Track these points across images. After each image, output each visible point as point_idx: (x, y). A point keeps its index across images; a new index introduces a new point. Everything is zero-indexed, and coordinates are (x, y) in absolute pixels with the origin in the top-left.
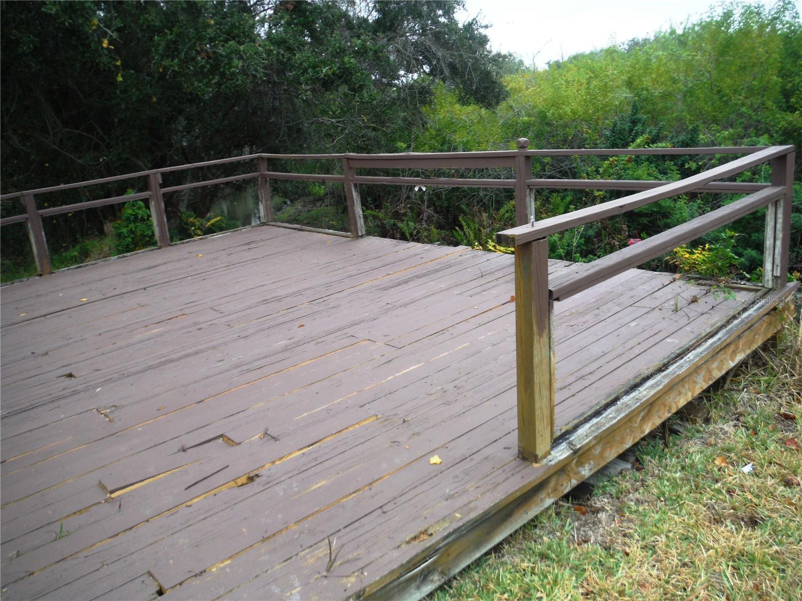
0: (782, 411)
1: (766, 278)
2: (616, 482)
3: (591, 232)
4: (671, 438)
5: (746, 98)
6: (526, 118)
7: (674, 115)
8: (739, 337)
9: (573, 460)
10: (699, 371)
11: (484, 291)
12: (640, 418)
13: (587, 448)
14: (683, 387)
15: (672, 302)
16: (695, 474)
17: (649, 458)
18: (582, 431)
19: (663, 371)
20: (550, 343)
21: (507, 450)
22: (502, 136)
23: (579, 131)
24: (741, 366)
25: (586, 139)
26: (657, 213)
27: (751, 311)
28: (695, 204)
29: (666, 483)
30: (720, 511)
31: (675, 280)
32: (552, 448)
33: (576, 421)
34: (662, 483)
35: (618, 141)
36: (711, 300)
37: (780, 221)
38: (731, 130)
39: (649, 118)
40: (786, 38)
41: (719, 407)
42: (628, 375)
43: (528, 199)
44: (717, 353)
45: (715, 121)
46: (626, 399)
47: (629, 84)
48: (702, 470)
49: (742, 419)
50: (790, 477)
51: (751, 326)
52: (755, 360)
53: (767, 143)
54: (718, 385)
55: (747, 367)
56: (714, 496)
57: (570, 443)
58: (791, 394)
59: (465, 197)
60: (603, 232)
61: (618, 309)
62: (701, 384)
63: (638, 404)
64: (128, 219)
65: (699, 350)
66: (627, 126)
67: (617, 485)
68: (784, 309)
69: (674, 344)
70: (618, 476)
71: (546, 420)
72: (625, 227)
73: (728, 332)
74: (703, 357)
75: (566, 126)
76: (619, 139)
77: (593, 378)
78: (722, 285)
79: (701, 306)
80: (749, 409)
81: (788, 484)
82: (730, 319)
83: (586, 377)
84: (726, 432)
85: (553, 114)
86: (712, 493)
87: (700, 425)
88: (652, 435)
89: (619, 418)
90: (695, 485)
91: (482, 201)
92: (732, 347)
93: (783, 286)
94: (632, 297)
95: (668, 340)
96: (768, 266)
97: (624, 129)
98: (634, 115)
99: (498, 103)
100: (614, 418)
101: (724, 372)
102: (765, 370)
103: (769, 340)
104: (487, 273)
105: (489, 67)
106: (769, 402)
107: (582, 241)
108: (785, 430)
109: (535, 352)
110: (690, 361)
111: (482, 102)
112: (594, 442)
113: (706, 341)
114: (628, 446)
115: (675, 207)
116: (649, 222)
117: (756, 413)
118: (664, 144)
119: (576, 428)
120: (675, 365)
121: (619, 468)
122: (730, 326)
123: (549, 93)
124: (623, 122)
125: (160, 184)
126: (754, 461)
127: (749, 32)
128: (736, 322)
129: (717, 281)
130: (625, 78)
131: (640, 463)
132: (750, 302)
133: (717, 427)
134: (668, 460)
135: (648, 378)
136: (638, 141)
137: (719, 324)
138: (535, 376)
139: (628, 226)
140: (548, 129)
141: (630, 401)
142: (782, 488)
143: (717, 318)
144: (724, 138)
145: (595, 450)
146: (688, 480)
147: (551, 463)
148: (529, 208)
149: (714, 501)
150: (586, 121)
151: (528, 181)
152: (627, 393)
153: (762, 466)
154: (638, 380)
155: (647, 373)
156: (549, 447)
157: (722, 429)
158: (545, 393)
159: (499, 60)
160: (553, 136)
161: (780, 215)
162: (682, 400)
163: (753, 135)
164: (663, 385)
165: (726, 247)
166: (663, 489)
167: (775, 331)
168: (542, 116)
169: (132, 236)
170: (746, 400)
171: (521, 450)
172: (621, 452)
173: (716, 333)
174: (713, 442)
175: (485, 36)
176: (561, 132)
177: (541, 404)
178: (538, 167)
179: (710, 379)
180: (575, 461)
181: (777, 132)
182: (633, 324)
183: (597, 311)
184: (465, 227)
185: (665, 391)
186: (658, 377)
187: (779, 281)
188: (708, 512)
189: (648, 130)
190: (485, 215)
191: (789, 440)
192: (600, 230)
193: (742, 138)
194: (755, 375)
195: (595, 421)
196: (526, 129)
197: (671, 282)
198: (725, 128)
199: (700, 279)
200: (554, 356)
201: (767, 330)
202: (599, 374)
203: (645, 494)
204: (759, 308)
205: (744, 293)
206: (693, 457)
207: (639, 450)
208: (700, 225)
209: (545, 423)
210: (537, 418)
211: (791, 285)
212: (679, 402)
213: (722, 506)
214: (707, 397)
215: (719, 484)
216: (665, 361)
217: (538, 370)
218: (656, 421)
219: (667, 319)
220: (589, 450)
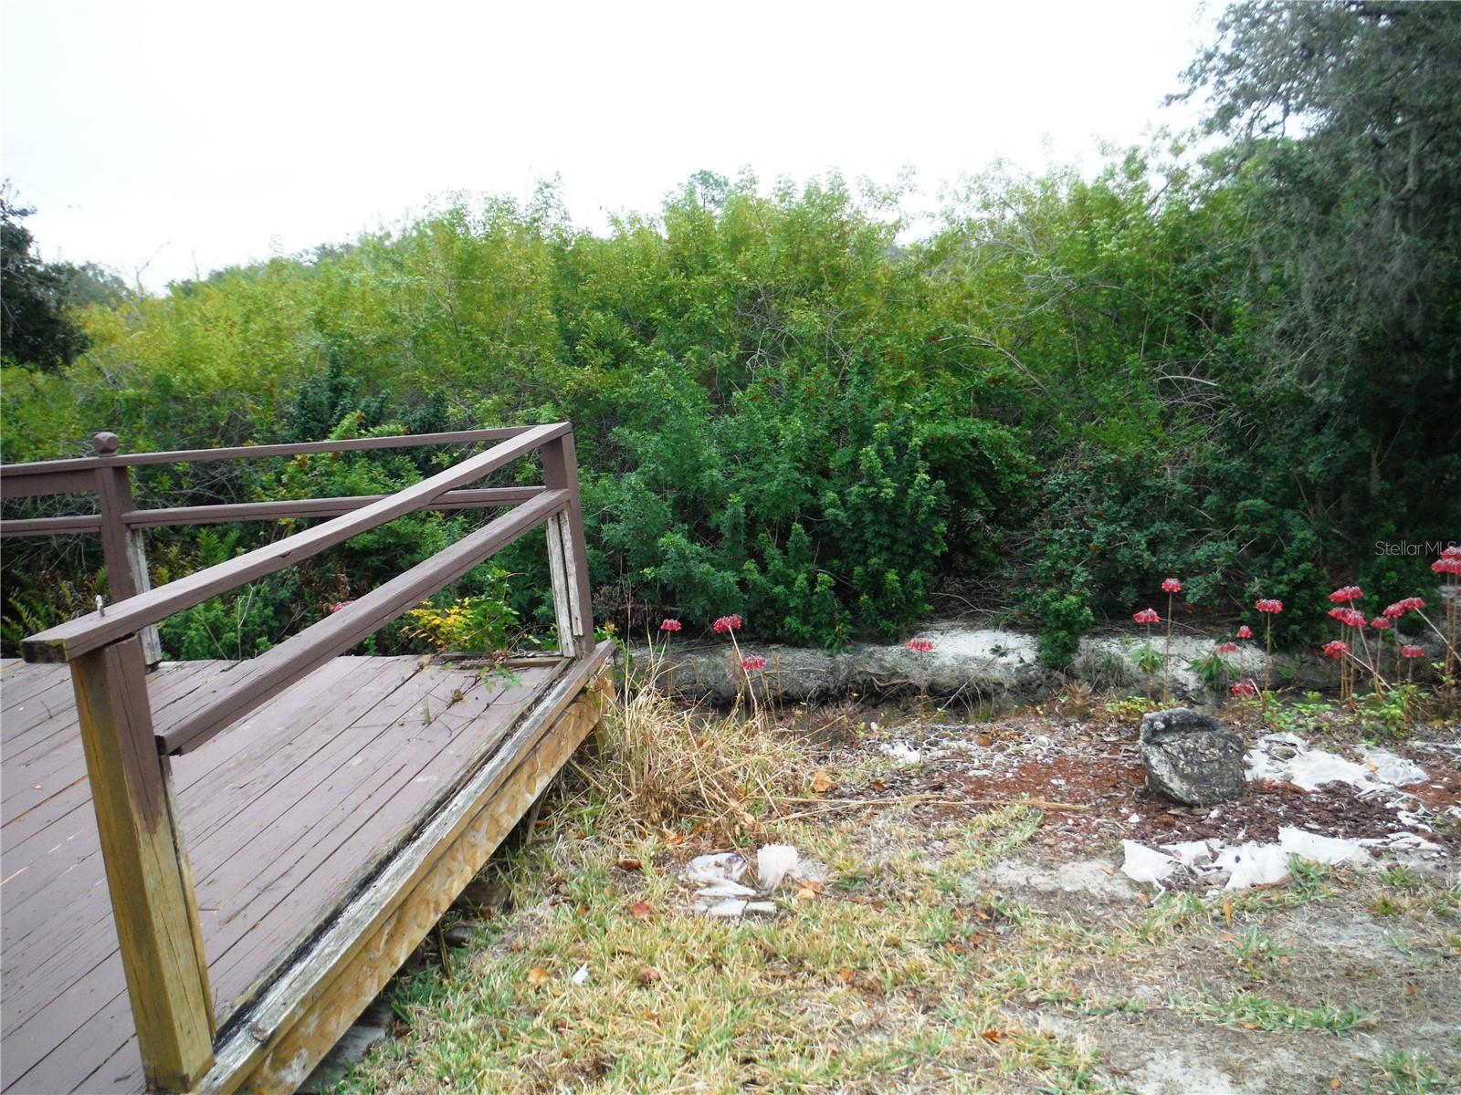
0: (622, 859)
1: (564, 642)
2: (360, 1074)
3: (284, 594)
4: (451, 957)
5: (511, 345)
6: (131, 392)
7: (402, 376)
8: (534, 749)
9: (264, 1060)
10: (477, 825)
11: (56, 748)
12: (385, 937)
13: (289, 1027)
14: (454, 859)
15: (420, 709)
16: (498, 1013)
17: (417, 1006)
18: (273, 997)
19: (415, 839)
20: (175, 842)
21: (121, 1084)
22: (85, 425)
23: (237, 410)
24: (550, 797)
25: (252, 425)
26: (397, 545)
27: (547, 702)
28: (456, 525)
29: (451, 1045)
30: (546, 1069)
31: (422, 667)
32: (216, 1052)
33: (260, 981)
34: (443, 1049)
35: (313, 424)
36: (482, 692)
37: (568, 545)
38: (496, 397)
39: (361, 381)
40: (558, 251)
41: (523, 878)
42: (353, 862)
43: (130, 551)
44: (504, 785)
45: (470, 383)
46: (353, 909)
47: (319, 323)
48: (510, 1001)
49: (562, 888)
50: (644, 971)
51: (551, 727)
52: (569, 782)
53: (552, 416)
54: (515, 839)
55: (559, 797)
56: (533, 1043)
57: (254, 1029)
58: (630, 827)
59: (19, 552)
60: (306, 590)
61: (329, 738)
62: (485, 846)
63: (376, 914)
65: (472, 787)
66: (325, 397)
67: (363, 1080)
68: (597, 688)
69: (429, 785)
70: (363, 1061)
71: (194, 998)
72: (343, 577)
73: (515, 745)
74: (480, 798)
75: (212, 401)
76: (314, 419)
77: (288, 884)
78: (497, 664)
79: (470, 706)
80: (572, 869)
81: (644, 982)
82: (517, 722)
83: (275, 885)
84: (541, 920)
85: (184, 381)
86: (529, 1038)
87: (498, 918)
88: (416, 960)
89: (342, 952)
90: (501, 1033)
91: (57, 557)
92: (526, 770)
93: (591, 650)
94: (350, 711)
95: (419, 779)
96: (563, 621)
97: (321, 403)
98: (335, 377)
99: (67, 362)
100: (334, 953)
101: (520, 815)
102: (586, 795)
103: (583, 743)
104: (60, 708)
105: (39, 292)
106: (600, 849)
107: (269, 611)
108: (630, 890)
109: (146, 867)
110: (458, 811)
111: (35, 360)
112: (301, 1012)
113: (480, 768)
114: (369, 999)
115: (422, 532)
116: (384, 563)
117: (584, 873)
118: (392, 427)
119: (262, 993)
120: (435, 824)
121: (363, 1044)
122: (518, 734)
123: (171, 340)
124: (316, 390)
126: (589, 958)
127: (503, 240)
128: (526, 725)
129: (490, 656)
130: (309, 312)
131: (402, 1022)
132: (544, 686)
133: (525, 914)
134: (451, 1001)
135: (389, 859)
136: (345, 422)
137: (500, 734)
138: (153, 917)
139: (348, 575)
140: (180, 408)
141: (361, 912)
142: (635, 993)
143: (497, 723)
144: (487, 410)
145: (308, 1026)
146: (488, 1027)
147: (217, 1083)
148: (135, 568)
149: (534, 1052)
150: (251, 391)
151: (126, 515)
152: (354, 897)
153: (602, 965)
154: (371, 868)
155: (386, 850)
156: (210, 1050)
157: (532, 916)
158: (182, 943)
159: (62, 277)
160: (191, 421)
161: (567, 536)
162: (456, 884)
163: (530, 403)
164: (416, 867)
165: (497, 598)
166: (445, 1059)
167: (591, 727)
168: (163, 385)
170: (564, 854)
171: (151, 1074)
172: (359, 1014)
173: (497, 750)
174: (522, 944)
175: (23, 232)
176: (203, 413)
177: (175, 970)
178: (167, 481)
179: (498, 834)
180: (268, 1062)
181: (564, 398)
182: (356, 761)
183: (288, 749)
184: (25, 615)
185: (421, 876)
186: (407, 853)
187: (584, 644)
188: (527, 1077)
189: (363, 404)
190: (65, 586)
191: (637, 906)
192: (299, 588)
193: (515, 408)
194: (572, 807)
195: (298, 968)
196: (134, 410)
197: (417, 671)
198: (487, 394)
199: (463, 658)
200: (188, 866)
201: (578, 727)
202: (299, 873)
203: (416, 1079)
204: (560, 694)
205: (535, 671)
206: (492, 982)
207: (397, 997)
208: (436, 569)
209: (192, 1005)
210: (171, 1000)
211: (602, 646)
212: (450, 888)
213: (547, 1058)
214: (500, 865)
215: (539, 1019)
216: (417, 820)
217: (157, 902)
218: (416, 934)
219: (413, 741)
220: (294, 1029)
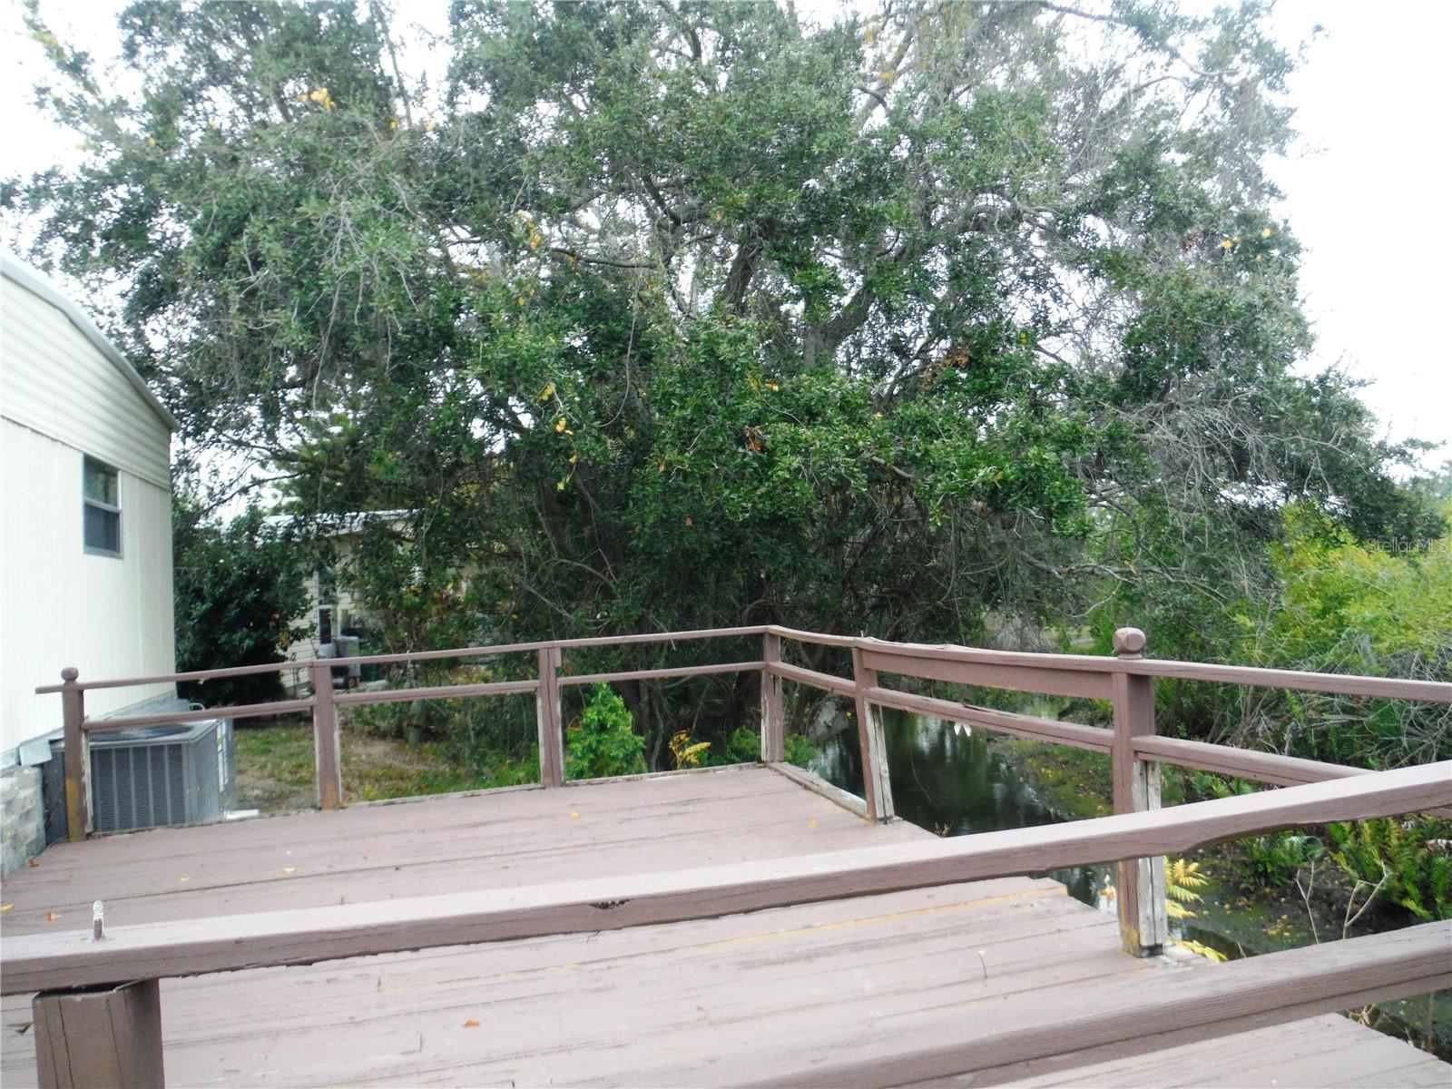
64: (587, 726)
125: (557, 669)
169: (592, 756)
